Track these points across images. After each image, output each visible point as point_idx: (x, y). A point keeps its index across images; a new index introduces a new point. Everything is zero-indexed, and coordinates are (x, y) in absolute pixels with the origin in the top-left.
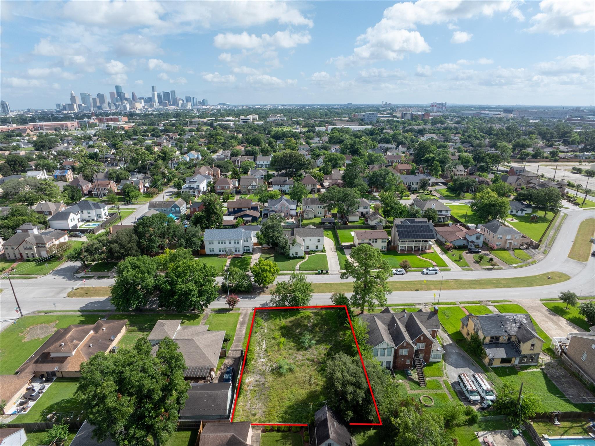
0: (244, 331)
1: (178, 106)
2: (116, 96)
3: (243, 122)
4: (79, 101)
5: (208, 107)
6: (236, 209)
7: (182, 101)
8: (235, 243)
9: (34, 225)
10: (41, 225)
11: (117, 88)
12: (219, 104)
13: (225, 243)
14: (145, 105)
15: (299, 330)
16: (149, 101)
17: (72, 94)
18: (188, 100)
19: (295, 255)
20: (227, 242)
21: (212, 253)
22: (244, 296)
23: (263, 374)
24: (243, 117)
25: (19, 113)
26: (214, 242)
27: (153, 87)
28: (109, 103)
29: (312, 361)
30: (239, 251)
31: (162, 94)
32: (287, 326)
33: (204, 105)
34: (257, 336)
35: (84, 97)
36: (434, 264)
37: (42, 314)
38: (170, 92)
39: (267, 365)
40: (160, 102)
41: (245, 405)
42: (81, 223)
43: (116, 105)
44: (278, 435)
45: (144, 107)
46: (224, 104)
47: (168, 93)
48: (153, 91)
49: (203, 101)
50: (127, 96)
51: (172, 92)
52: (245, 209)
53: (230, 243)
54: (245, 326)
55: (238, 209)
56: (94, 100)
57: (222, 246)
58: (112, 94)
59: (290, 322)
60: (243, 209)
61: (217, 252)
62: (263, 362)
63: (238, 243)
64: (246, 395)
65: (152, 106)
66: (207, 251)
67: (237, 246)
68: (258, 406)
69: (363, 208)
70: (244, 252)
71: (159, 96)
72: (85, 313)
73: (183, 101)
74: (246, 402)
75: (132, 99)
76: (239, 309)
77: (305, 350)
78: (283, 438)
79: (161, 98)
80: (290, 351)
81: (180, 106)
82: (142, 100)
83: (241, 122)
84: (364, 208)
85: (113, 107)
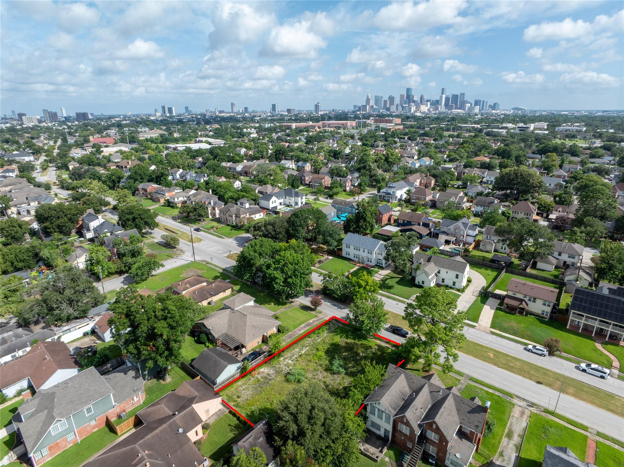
0: (302, 332)
1: (464, 109)
2: (405, 99)
3: (520, 130)
4: (372, 103)
5: (498, 111)
6: (406, 222)
7: (469, 105)
8: (368, 253)
9: (248, 200)
10: (253, 202)
11: (408, 90)
12: (512, 109)
13: (359, 250)
14: (431, 108)
15: (346, 354)
16: (435, 104)
17: (368, 96)
18: (477, 103)
19: (421, 283)
20: (362, 250)
21: (347, 256)
22: (336, 304)
23: (278, 372)
24: (521, 125)
25: (325, 112)
26: (351, 247)
27: (443, 89)
28: (397, 105)
29: (327, 386)
30: (371, 262)
31: (451, 97)
32: (339, 345)
33: (495, 110)
34: (308, 341)
35: (377, 100)
36: (616, 363)
37: (205, 263)
38: (459, 95)
39: (288, 368)
40: (446, 105)
41: (241, 386)
42: (282, 206)
43: (403, 107)
44: (235, 421)
45: (429, 110)
46: (519, 109)
47: (457, 96)
48: (443, 93)
49: (495, 104)
50: (415, 99)
51: (461, 94)
52: (414, 223)
53: (364, 251)
54: (308, 328)
55: (407, 221)
56: (385, 102)
57: (357, 252)
58: (402, 96)
59: (346, 343)
60: (412, 223)
61: (351, 257)
62: (288, 363)
63: (371, 253)
64: (250, 380)
65: (437, 109)
66: (344, 254)
67: (369, 256)
68: (248, 393)
69: (567, 255)
70: (376, 265)
71: (447, 99)
72: (225, 272)
73: (471, 105)
74: (245, 384)
75: (419, 102)
76: (320, 313)
77: (331, 374)
78: (236, 427)
79: (449, 101)
80: (319, 367)
81: (466, 109)
82: (429, 103)
83: (517, 131)
84: (569, 257)
85: (400, 108)
